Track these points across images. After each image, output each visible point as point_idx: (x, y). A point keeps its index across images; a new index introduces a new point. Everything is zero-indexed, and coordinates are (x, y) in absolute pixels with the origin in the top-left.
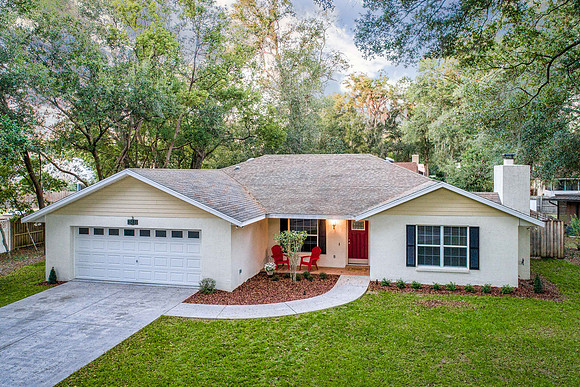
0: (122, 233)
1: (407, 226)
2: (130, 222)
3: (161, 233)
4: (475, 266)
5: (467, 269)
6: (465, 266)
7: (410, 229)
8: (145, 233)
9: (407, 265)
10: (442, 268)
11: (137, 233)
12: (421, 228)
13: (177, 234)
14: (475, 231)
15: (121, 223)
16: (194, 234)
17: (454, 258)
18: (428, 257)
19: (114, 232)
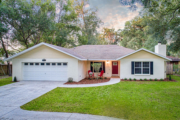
0: (40, 64)
1: (132, 62)
2: (43, 60)
3: (54, 64)
4: (152, 73)
5: (150, 74)
6: (149, 73)
7: (133, 63)
8: (48, 64)
9: (132, 74)
10: (142, 74)
11: (45, 64)
12: (136, 62)
13: (59, 64)
14: (152, 63)
15: (40, 61)
16: (65, 64)
17: (146, 72)
18: (138, 71)
19: (37, 64)
